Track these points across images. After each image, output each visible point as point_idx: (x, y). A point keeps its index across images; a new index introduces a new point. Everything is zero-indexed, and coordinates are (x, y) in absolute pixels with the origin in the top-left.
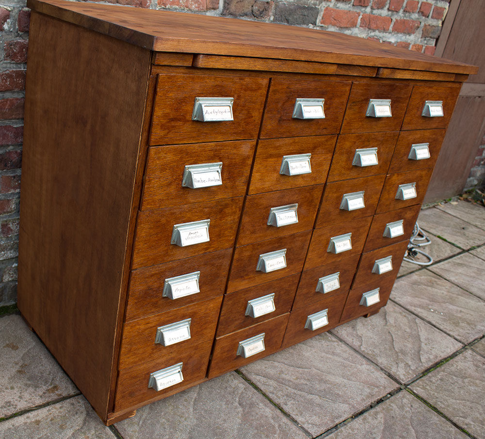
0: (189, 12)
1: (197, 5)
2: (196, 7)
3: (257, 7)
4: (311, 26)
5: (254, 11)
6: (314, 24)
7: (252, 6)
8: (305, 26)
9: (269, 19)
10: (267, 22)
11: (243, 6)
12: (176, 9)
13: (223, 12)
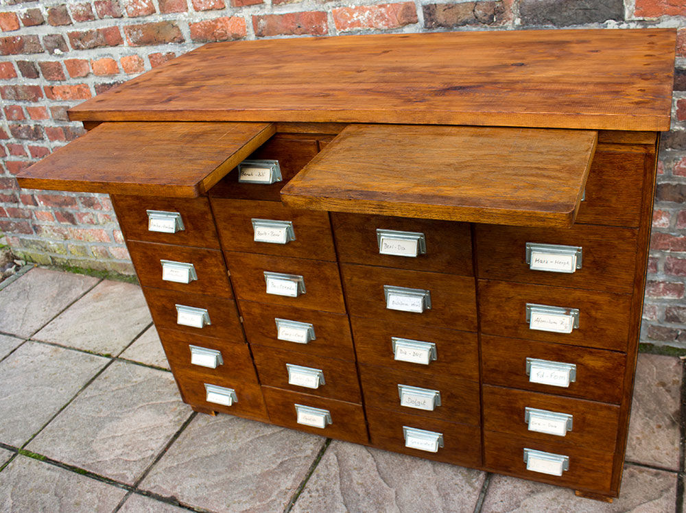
0: (378, 32)
1: (384, 22)
2: (385, 25)
3: (481, 11)
4: (612, 25)
5: (479, 16)
6: (619, 18)
7: (474, 11)
8: (594, 26)
9: (513, 23)
10: (510, 28)
11: (457, 14)
12: (359, 31)
13: (426, 25)
